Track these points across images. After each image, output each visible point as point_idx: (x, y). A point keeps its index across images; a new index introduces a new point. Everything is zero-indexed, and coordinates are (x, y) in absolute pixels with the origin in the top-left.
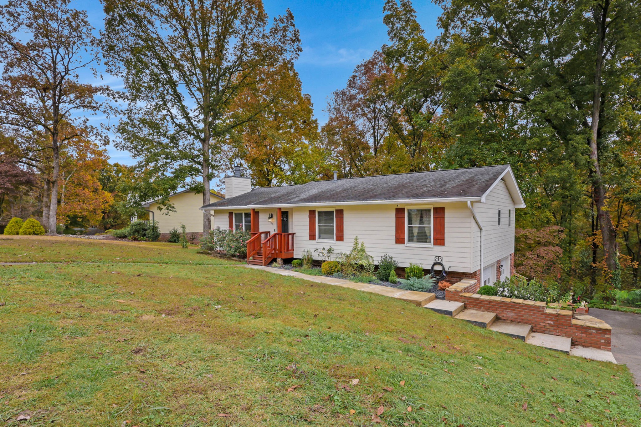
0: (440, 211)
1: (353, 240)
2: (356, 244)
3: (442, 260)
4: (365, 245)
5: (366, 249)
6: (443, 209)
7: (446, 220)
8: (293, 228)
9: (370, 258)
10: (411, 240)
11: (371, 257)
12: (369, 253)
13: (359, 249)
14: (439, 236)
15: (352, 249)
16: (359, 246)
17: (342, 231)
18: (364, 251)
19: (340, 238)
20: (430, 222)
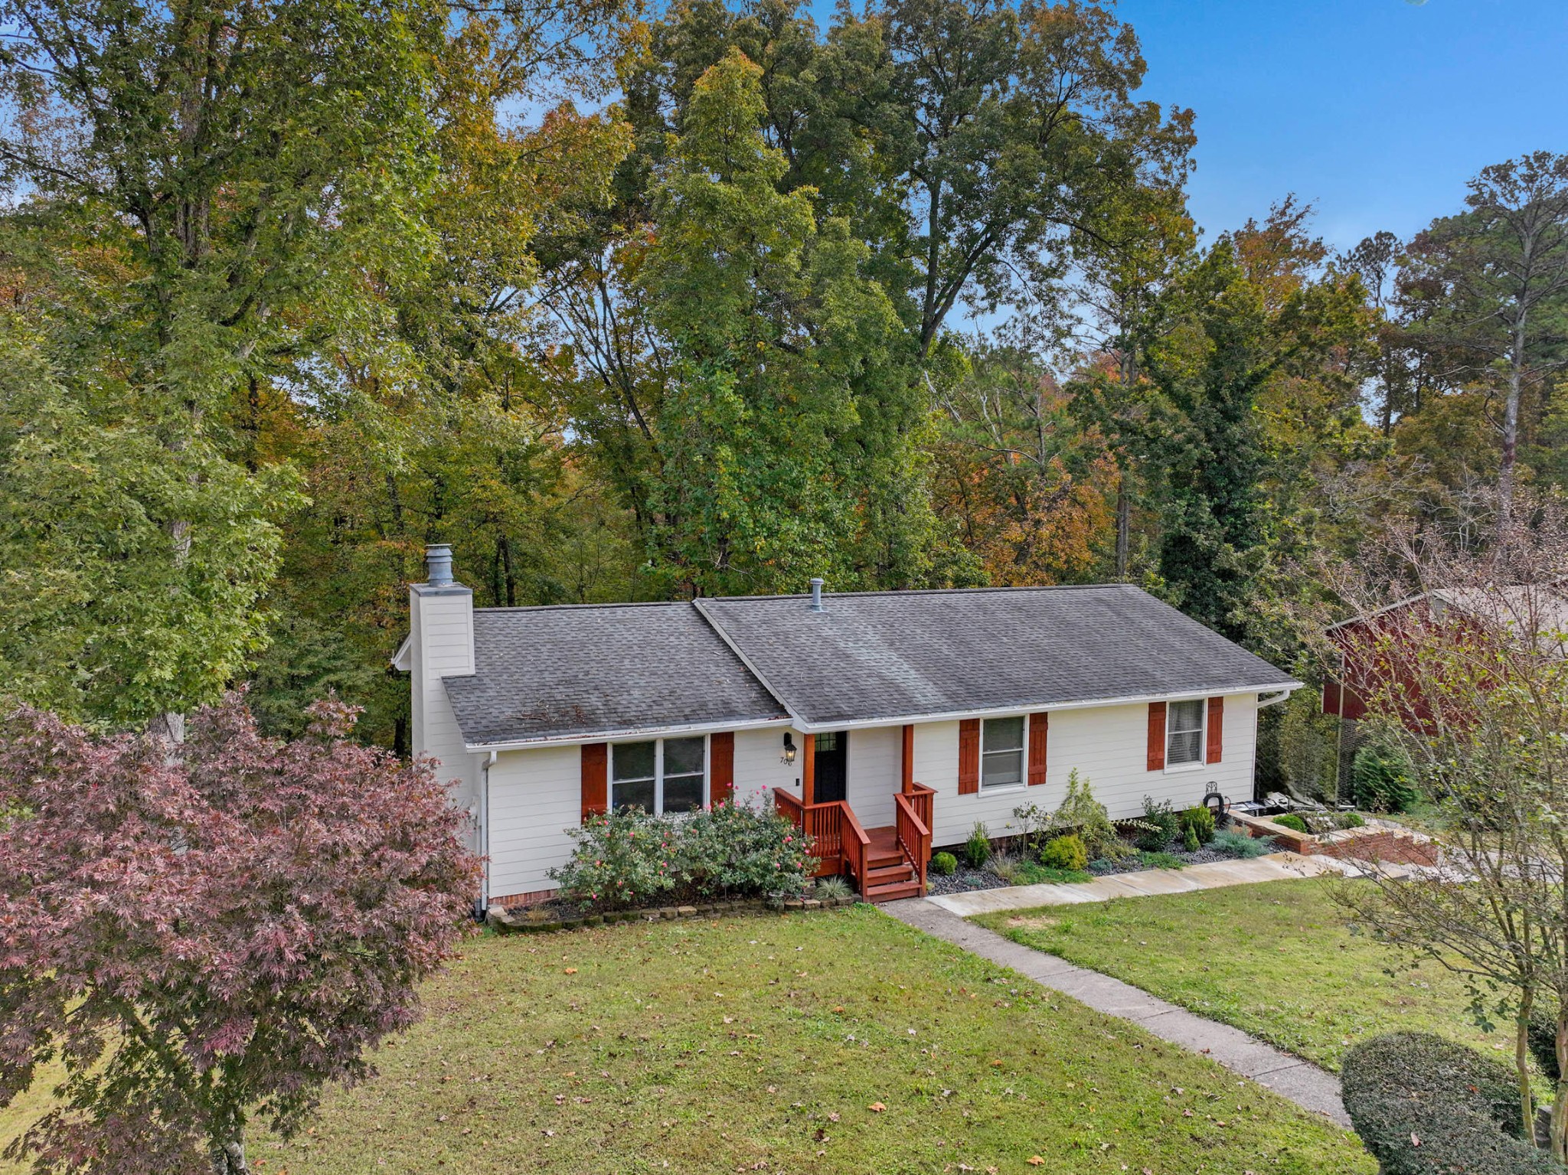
0: (1216, 708)
1: (1067, 779)
2: (1073, 785)
3: (1216, 789)
4: (1091, 785)
6: (1221, 705)
9: (1103, 811)
10: (1173, 760)
11: (1104, 807)
12: (1099, 801)
13: (1079, 794)
14: (1214, 747)
15: (1064, 797)
16: (1080, 789)
17: (1043, 761)
18: (1089, 797)
19: (1037, 778)
20: (1199, 724)
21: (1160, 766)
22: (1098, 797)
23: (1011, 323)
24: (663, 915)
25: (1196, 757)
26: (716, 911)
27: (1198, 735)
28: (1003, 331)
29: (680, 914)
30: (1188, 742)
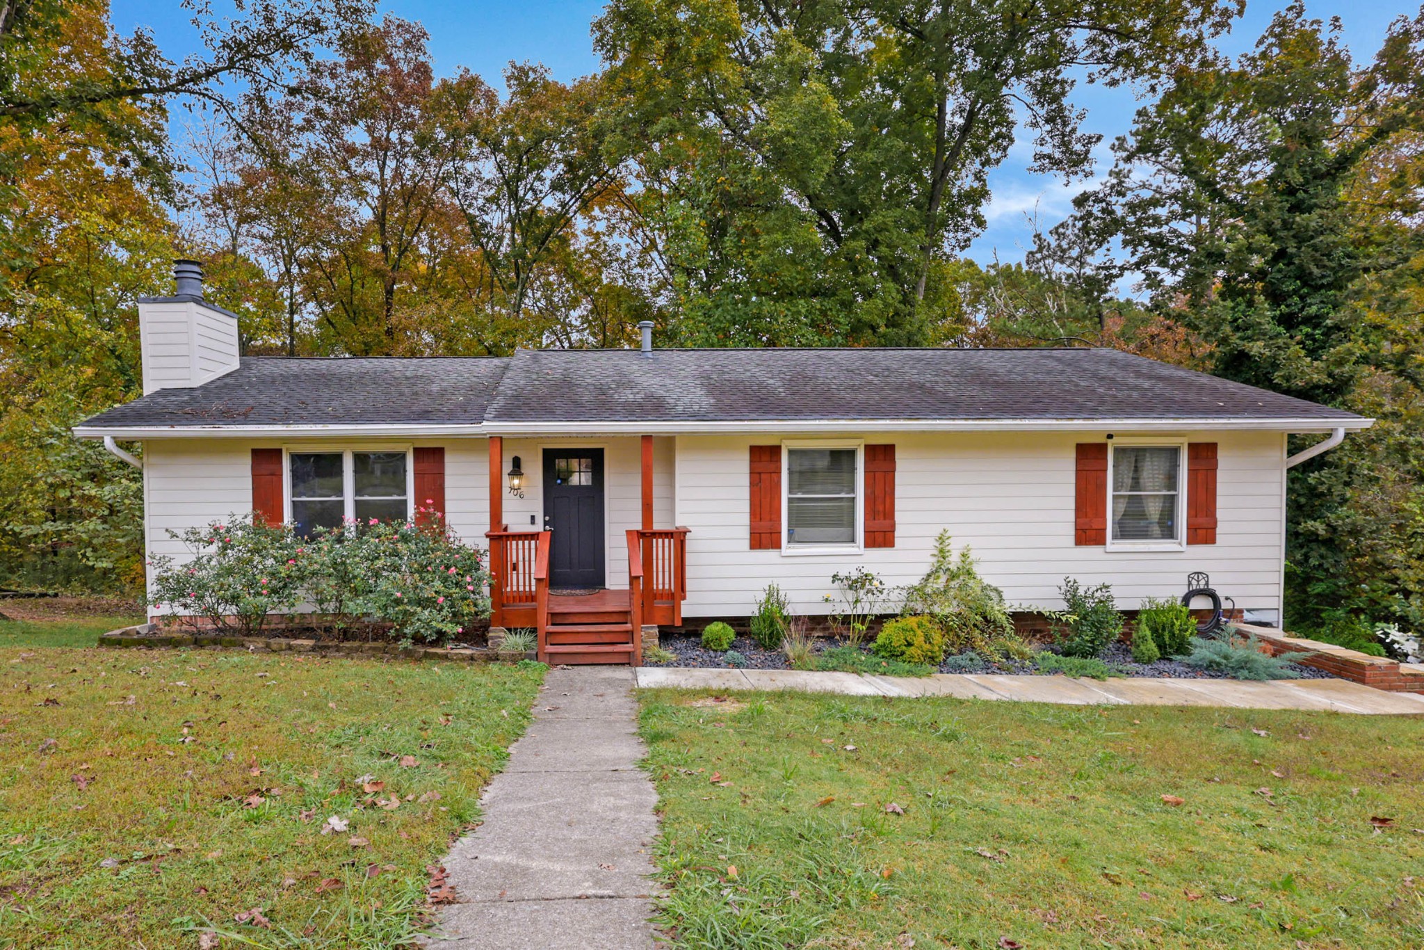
0: (1204, 454)
1: (932, 543)
2: (943, 553)
3: (1207, 583)
4: (973, 556)
5: (976, 569)
6: (1212, 447)
7: (1221, 476)
8: (672, 510)
9: (993, 594)
10: (1124, 532)
11: (996, 590)
12: (987, 581)
13: (953, 567)
14: (1202, 521)
15: (926, 569)
16: (954, 561)
17: (889, 514)
18: (969, 573)
19: (880, 538)
20: (1172, 482)
21: (1099, 540)
22: (986, 574)
23: (1070, 222)
24: (268, 645)
25: (1168, 532)
26: (338, 649)
27: (1171, 501)
28: (1061, 230)
29: (290, 648)
30: (1154, 510)
